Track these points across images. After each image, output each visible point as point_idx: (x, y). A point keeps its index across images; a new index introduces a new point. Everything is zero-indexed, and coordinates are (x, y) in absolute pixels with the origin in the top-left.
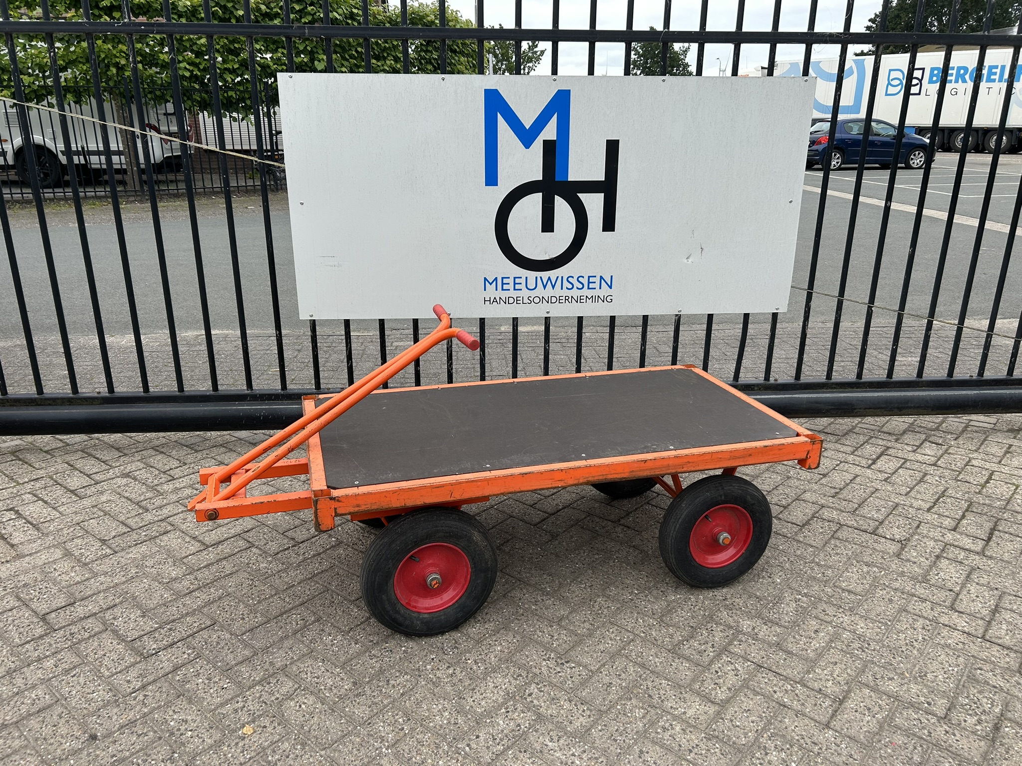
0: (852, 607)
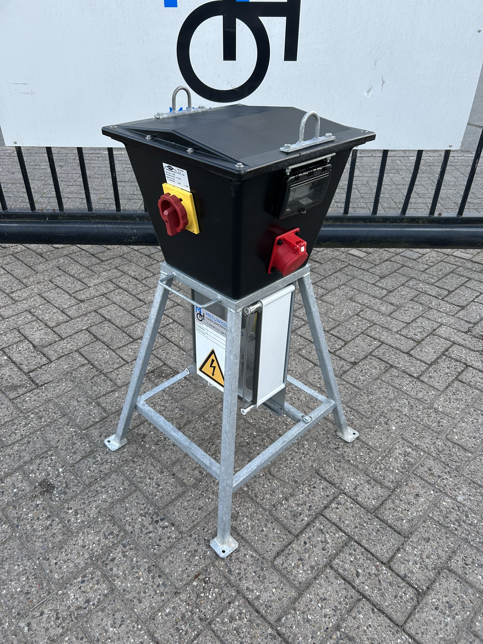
0: (459, 466)
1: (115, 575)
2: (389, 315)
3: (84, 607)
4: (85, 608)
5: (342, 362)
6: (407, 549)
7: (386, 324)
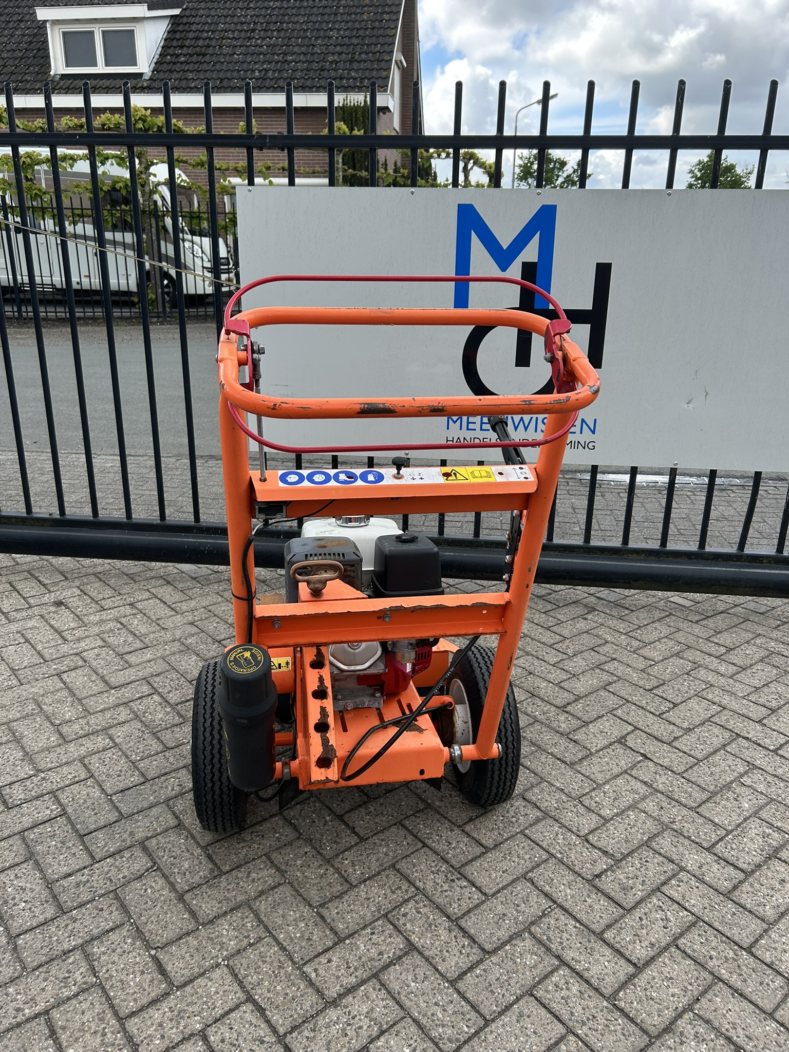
1: (410, 931)
2: (731, 677)
3: (378, 958)
4: (380, 960)
5: (672, 727)
6: (772, 936)
7: (727, 687)
